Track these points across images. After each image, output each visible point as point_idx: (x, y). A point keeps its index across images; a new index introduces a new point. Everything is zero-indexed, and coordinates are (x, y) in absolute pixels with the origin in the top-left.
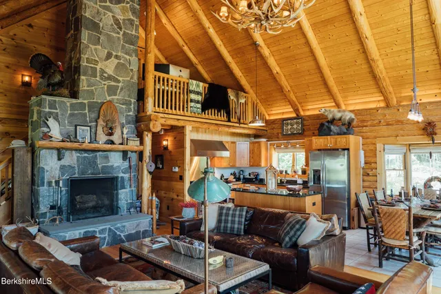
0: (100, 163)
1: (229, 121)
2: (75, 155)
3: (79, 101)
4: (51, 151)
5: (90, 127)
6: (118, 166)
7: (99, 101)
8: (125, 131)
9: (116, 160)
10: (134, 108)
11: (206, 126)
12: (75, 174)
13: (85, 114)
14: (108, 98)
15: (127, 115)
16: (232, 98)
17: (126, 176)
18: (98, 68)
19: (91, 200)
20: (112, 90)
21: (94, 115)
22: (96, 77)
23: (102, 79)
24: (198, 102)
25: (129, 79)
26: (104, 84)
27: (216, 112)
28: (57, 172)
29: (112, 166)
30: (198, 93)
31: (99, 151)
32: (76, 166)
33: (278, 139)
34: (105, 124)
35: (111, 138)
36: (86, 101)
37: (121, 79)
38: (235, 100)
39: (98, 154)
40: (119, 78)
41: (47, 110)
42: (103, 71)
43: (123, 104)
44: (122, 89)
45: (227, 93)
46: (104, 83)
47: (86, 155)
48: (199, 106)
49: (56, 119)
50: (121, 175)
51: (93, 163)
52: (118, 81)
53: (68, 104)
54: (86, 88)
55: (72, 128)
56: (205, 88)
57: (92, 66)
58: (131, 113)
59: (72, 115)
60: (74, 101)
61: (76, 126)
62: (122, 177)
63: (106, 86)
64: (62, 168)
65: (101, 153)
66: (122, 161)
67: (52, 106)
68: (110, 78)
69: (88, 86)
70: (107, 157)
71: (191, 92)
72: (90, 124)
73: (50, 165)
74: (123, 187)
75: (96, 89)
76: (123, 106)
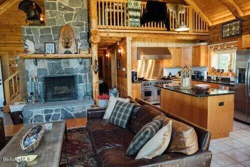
0: (64, 66)
1: (169, 30)
2: (46, 62)
3: (45, 27)
4: (31, 60)
5: (55, 43)
6: (77, 69)
7: (60, 26)
8: (79, 44)
9: (74, 65)
10: (86, 28)
11: (145, 36)
12: (47, 74)
13: (51, 36)
14: (66, 23)
15: (81, 33)
16: (171, 11)
17: (83, 74)
18: (57, 2)
19: (64, 89)
20: (68, 17)
21: (57, 35)
22: (56, 9)
23: (60, 10)
24: (137, 17)
25: (80, 7)
26: (62, 14)
27: (155, 24)
28: (36, 73)
29: (72, 68)
30: (136, 10)
31: (62, 59)
32: (47, 69)
33: (218, 41)
34: (64, 41)
35: (69, 49)
36: (50, 27)
37: (74, 8)
38: (174, 12)
39: (62, 61)
40: (73, 8)
41: (26, 35)
42: (60, 4)
43: (77, 26)
44: (76, 15)
45: (166, 7)
46: (61, 12)
47: (53, 62)
48: (138, 20)
49: (32, 40)
50: (79, 74)
51: (58, 67)
52: (73, 10)
53: (39, 30)
54: (49, 18)
55: (43, 45)
56: (144, 5)
57: (53, 2)
58: (84, 32)
59: (42, 37)
60: (42, 27)
61: (45, 43)
62: (80, 76)
63: (63, 15)
64: (39, 70)
65: (63, 60)
66: (79, 65)
67: (29, 31)
68: (66, 8)
69: (51, 16)
70: (68, 63)
71: (130, 10)
72: (54, 42)
73: (32, 69)
74: (81, 82)
75: (56, 18)
76: (78, 27)
